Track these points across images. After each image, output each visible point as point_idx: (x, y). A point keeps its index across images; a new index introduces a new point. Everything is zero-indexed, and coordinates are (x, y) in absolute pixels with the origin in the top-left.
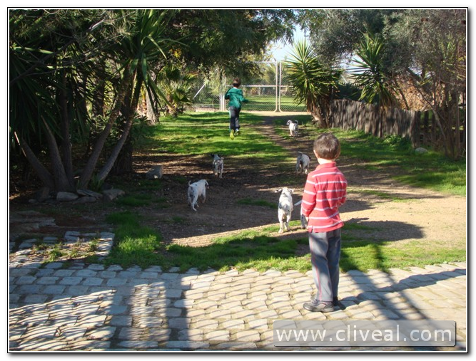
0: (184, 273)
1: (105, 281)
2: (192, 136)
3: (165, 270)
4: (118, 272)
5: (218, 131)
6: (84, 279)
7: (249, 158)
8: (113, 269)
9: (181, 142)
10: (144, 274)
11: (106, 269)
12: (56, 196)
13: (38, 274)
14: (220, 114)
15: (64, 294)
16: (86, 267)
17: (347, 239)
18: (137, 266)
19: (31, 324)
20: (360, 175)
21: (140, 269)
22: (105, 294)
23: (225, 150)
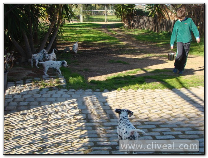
0: (103, 92)
1: (71, 96)
2: (73, 33)
3: (94, 91)
4: (74, 92)
5: (83, 31)
6: (62, 95)
7: (103, 43)
8: (71, 91)
9: (70, 36)
10: (86, 93)
11: (68, 91)
12: (28, 60)
13: (41, 93)
14: (81, 24)
15: (56, 101)
16: (59, 90)
17: (164, 76)
18: (81, 89)
19: (48, 114)
20: (155, 49)
21: (83, 90)
22: (73, 101)
23: (91, 39)
